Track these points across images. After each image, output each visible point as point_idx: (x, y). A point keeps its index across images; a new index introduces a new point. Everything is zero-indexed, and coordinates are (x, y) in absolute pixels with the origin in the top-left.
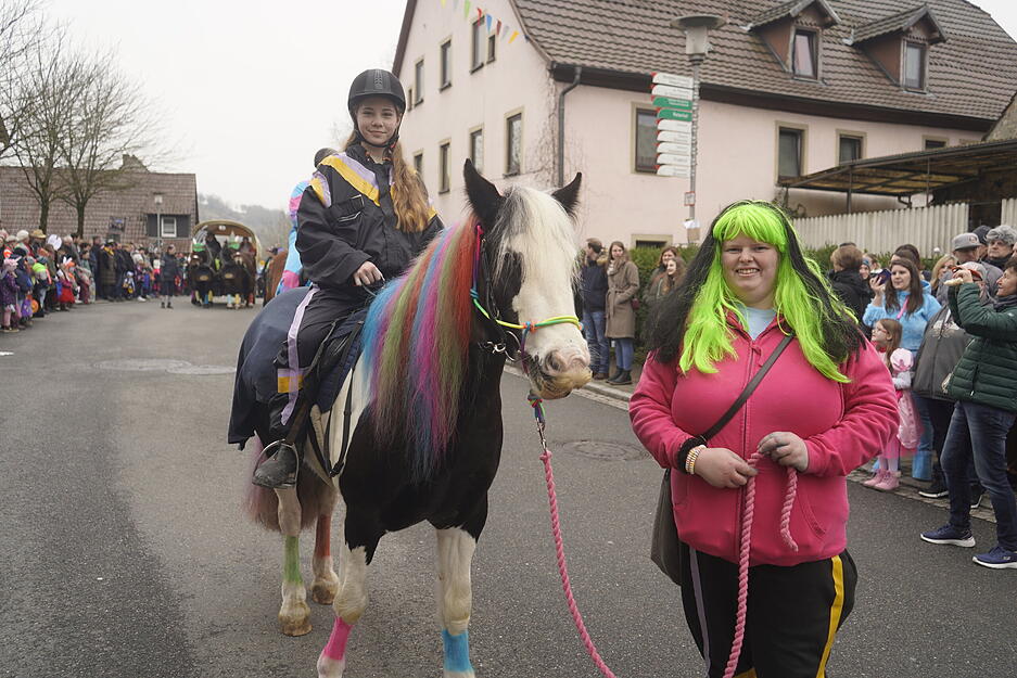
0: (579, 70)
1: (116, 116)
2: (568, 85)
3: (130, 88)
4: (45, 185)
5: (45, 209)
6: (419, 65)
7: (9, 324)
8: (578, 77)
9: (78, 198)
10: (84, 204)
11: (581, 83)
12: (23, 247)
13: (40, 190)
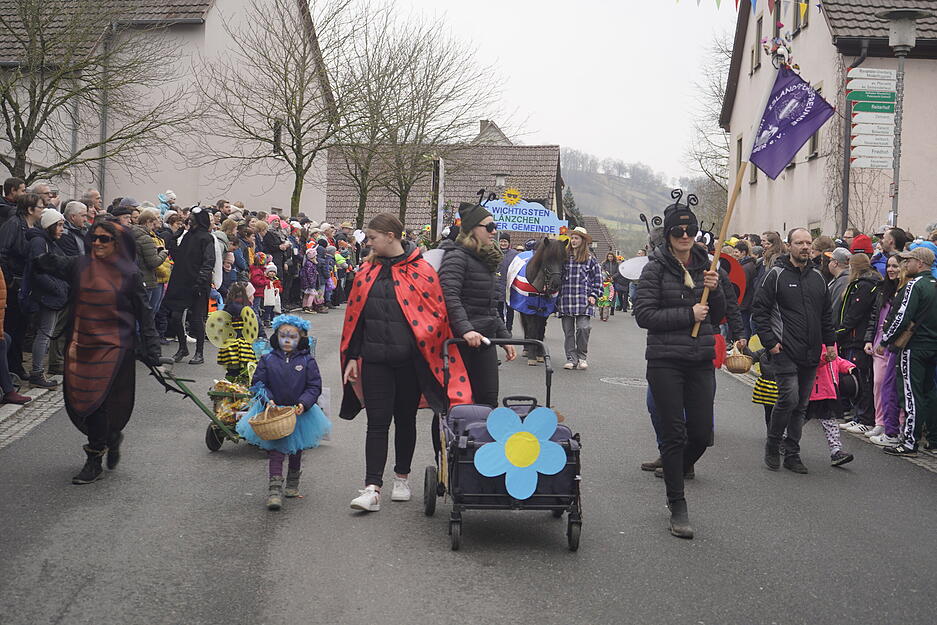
0: (865, 43)
1: (445, 89)
2: (857, 58)
3: (459, 60)
4: (364, 173)
5: (363, 199)
6: (760, 22)
7: (310, 305)
8: (864, 51)
9: (401, 186)
10: (407, 191)
11: (869, 55)
12: (325, 238)
13: (360, 178)
